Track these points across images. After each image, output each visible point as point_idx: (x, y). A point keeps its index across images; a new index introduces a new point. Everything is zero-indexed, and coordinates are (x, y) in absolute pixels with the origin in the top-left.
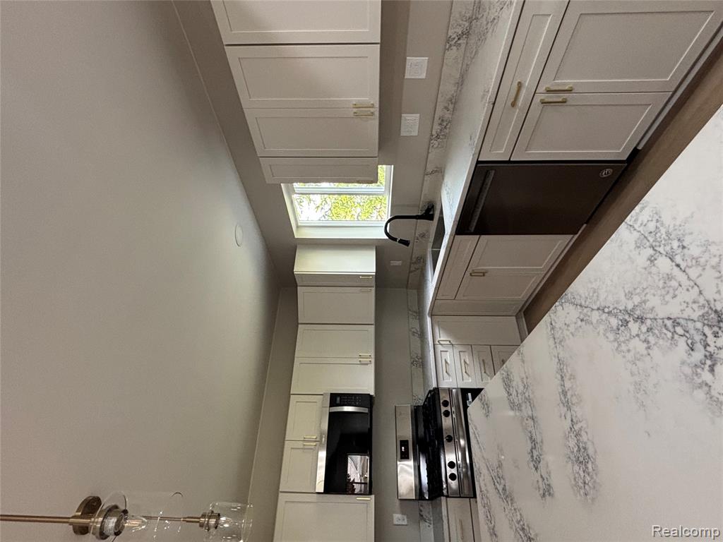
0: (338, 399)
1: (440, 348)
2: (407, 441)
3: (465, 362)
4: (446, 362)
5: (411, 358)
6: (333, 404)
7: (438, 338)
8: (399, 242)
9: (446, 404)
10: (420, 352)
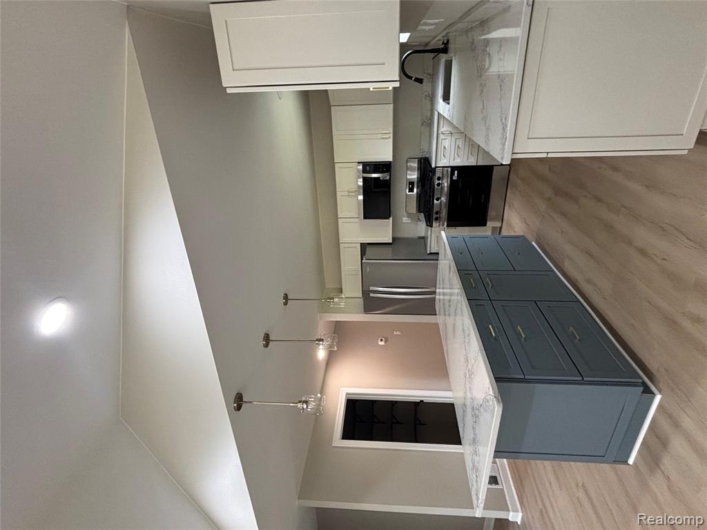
0: (368, 167)
1: (442, 137)
2: (413, 183)
3: (458, 147)
4: (445, 147)
5: (422, 120)
6: (364, 171)
7: (442, 130)
8: (415, 80)
9: (439, 179)
10: (429, 114)
